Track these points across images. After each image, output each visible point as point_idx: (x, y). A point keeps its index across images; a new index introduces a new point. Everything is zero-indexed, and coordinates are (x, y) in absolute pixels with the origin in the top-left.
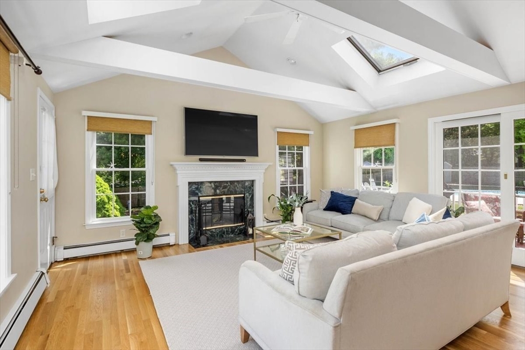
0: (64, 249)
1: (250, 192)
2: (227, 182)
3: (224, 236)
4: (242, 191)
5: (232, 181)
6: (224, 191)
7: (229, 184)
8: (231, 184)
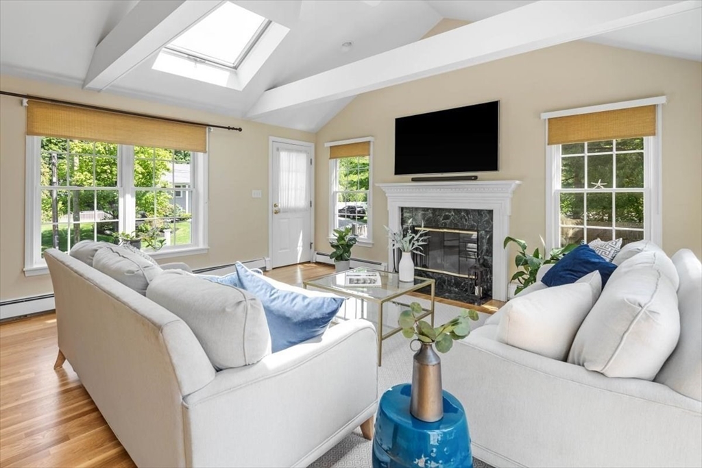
0: (317, 254)
1: (488, 229)
2: (449, 210)
3: (445, 287)
4: (473, 226)
5: (457, 210)
6: (445, 223)
7: (452, 213)
8: (455, 213)
